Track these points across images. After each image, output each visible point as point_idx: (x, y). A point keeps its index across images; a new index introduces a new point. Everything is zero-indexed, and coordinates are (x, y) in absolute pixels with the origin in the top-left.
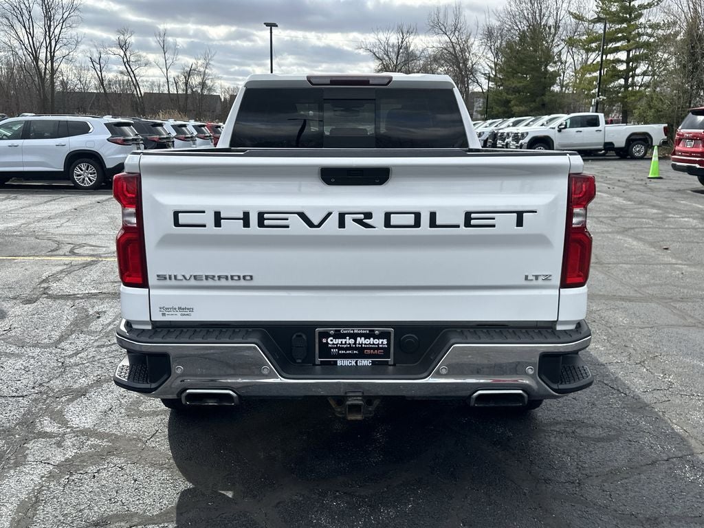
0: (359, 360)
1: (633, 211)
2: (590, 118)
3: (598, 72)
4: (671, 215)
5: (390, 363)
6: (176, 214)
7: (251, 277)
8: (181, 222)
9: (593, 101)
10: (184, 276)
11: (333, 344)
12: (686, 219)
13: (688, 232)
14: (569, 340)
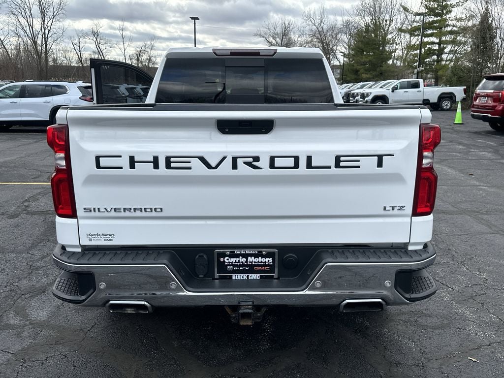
0: (250, 275)
1: (445, 147)
2: (414, 82)
3: (418, 51)
4: (472, 150)
5: (275, 277)
6: (98, 159)
7: (161, 209)
8: (102, 165)
9: (416, 71)
10: (105, 209)
11: (229, 262)
12: (483, 153)
13: (485, 162)
14: (419, 259)
